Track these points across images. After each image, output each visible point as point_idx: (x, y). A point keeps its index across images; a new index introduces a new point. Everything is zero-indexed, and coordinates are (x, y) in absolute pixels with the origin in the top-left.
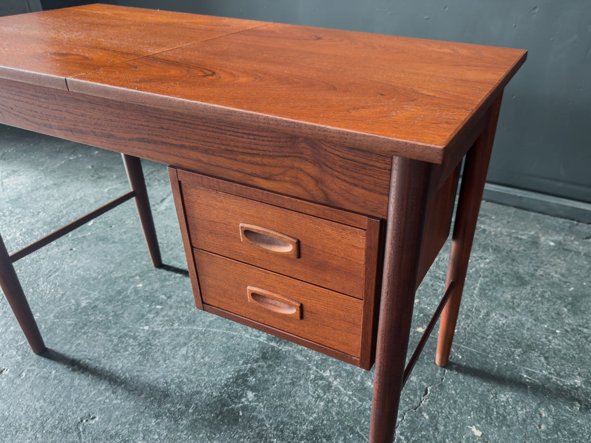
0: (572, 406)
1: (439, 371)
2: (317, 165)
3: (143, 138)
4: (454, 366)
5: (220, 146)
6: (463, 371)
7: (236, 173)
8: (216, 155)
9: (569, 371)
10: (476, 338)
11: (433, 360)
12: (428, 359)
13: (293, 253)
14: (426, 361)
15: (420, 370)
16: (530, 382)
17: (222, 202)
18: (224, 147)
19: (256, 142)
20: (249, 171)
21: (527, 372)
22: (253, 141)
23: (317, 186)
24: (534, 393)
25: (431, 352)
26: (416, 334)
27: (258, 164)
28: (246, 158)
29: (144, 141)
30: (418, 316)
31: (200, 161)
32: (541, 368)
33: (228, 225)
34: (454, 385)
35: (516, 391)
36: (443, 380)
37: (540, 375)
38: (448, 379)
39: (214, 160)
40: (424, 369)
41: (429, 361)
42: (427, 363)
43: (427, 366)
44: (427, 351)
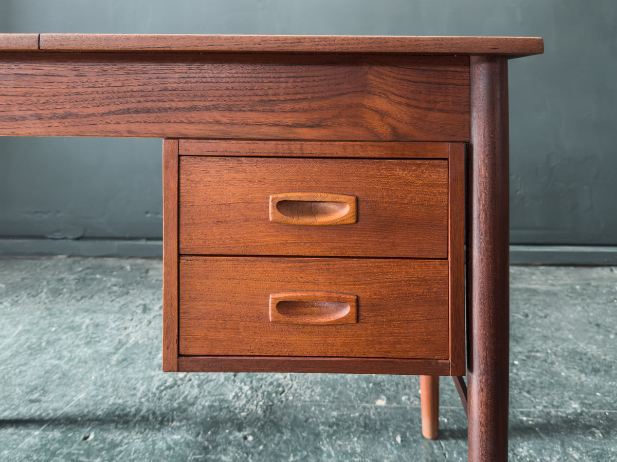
0: (593, 434)
1: (435, 446)
2: (383, 96)
3: (128, 109)
4: (447, 434)
5: (253, 98)
6: (460, 436)
7: (271, 128)
8: (244, 111)
9: (559, 399)
10: (446, 394)
11: (419, 435)
12: (412, 435)
13: (351, 215)
14: (412, 439)
15: (413, 453)
16: (533, 423)
17: (244, 171)
18: (257, 98)
19: (304, 84)
20: (289, 121)
21: (522, 413)
22: (300, 84)
23: (381, 121)
24: (547, 434)
25: (409, 426)
26: (379, 410)
27: (305, 111)
28: (288, 105)
29: (129, 113)
30: (368, 387)
31: (218, 122)
32: (532, 405)
33: (249, 203)
34: (462, 457)
35: (529, 439)
36: (447, 456)
37: (537, 412)
38: (451, 454)
39: (239, 116)
40: (416, 450)
41: (415, 437)
42: (415, 441)
43: (417, 445)
44: (405, 427)
